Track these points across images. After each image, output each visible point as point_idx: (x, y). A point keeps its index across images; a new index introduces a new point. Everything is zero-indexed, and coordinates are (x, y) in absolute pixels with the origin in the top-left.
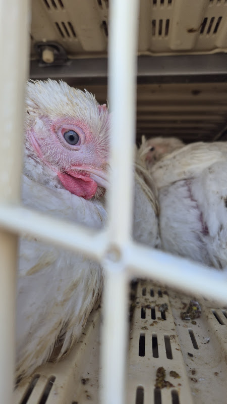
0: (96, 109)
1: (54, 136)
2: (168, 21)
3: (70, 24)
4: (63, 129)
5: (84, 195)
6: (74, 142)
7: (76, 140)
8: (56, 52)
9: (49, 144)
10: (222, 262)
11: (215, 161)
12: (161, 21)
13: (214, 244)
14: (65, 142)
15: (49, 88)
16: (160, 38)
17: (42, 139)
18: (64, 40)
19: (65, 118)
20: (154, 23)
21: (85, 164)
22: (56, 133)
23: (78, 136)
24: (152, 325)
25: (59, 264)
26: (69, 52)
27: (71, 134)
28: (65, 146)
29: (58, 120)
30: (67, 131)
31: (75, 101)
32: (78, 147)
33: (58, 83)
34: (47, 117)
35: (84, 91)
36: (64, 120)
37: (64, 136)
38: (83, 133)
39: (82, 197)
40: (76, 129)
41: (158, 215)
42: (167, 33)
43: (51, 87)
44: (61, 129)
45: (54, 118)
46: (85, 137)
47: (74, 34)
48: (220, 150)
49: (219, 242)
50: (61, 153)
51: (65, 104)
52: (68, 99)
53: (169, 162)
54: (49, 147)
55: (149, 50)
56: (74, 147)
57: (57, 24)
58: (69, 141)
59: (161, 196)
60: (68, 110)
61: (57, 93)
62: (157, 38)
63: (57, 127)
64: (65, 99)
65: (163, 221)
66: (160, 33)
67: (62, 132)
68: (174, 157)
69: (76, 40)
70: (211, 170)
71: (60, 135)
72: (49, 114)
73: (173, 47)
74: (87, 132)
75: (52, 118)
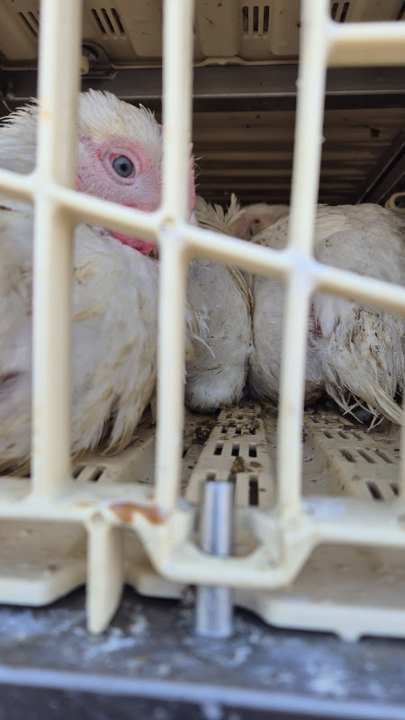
0: (156, 128)
1: (99, 164)
2: (267, 9)
3: (114, 11)
4: (112, 155)
5: (138, 246)
6: (125, 173)
7: (128, 171)
8: (92, 57)
9: (92, 175)
10: (338, 371)
11: (336, 230)
12: (256, 9)
13: (329, 348)
14: (115, 174)
15: (90, 99)
16: (256, 37)
17: (83, 168)
18: (106, 38)
19: (115, 140)
20: (245, 11)
21: (141, 204)
22: (102, 160)
23: (132, 164)
24: (234, 437)
25: (109, 318)
26: (113, 60)
27: (121, 162)
28: (113, 178)
29: (105, 142)
30: (117, 156)
31: (126, 117)
32: (132, 180)
33: (104, 94)
34: (89, 139)
35: (138, 107)
36: (112, 143)
37: (113, 166)
38: (139, 159)
39: (137, 248)
40: (129, 155)
41: (251, 312)
42: (266, 29)
43: (94, 99)
44: (108, 155)
45: (98, 140)
46: (141, 165)
47: (122, 29)
48: (345, 214)
49: (335, 344)
50: (109, 189)
51: (113, 121)
52: (118, 115)
53: (269, 234)
54: (90, 178)
55: (238, 56)
56: (126, 180)
57: (94, 11)
58: (119, 171)
59: (257, 284)
60: (117, 129)
61: (102, 106)
62: (251, 36)
63: (104, 152)
64: (114, 115)
65: (258, 317)
66: (256, 29)
67: (110, 160)
68: (279, 228)
69: (124, 38)
70: (328, 243)
71: (108, 163)
72: (91, 135)
73: (277, 52)
74: (143, 158)
75: (95, 141)
